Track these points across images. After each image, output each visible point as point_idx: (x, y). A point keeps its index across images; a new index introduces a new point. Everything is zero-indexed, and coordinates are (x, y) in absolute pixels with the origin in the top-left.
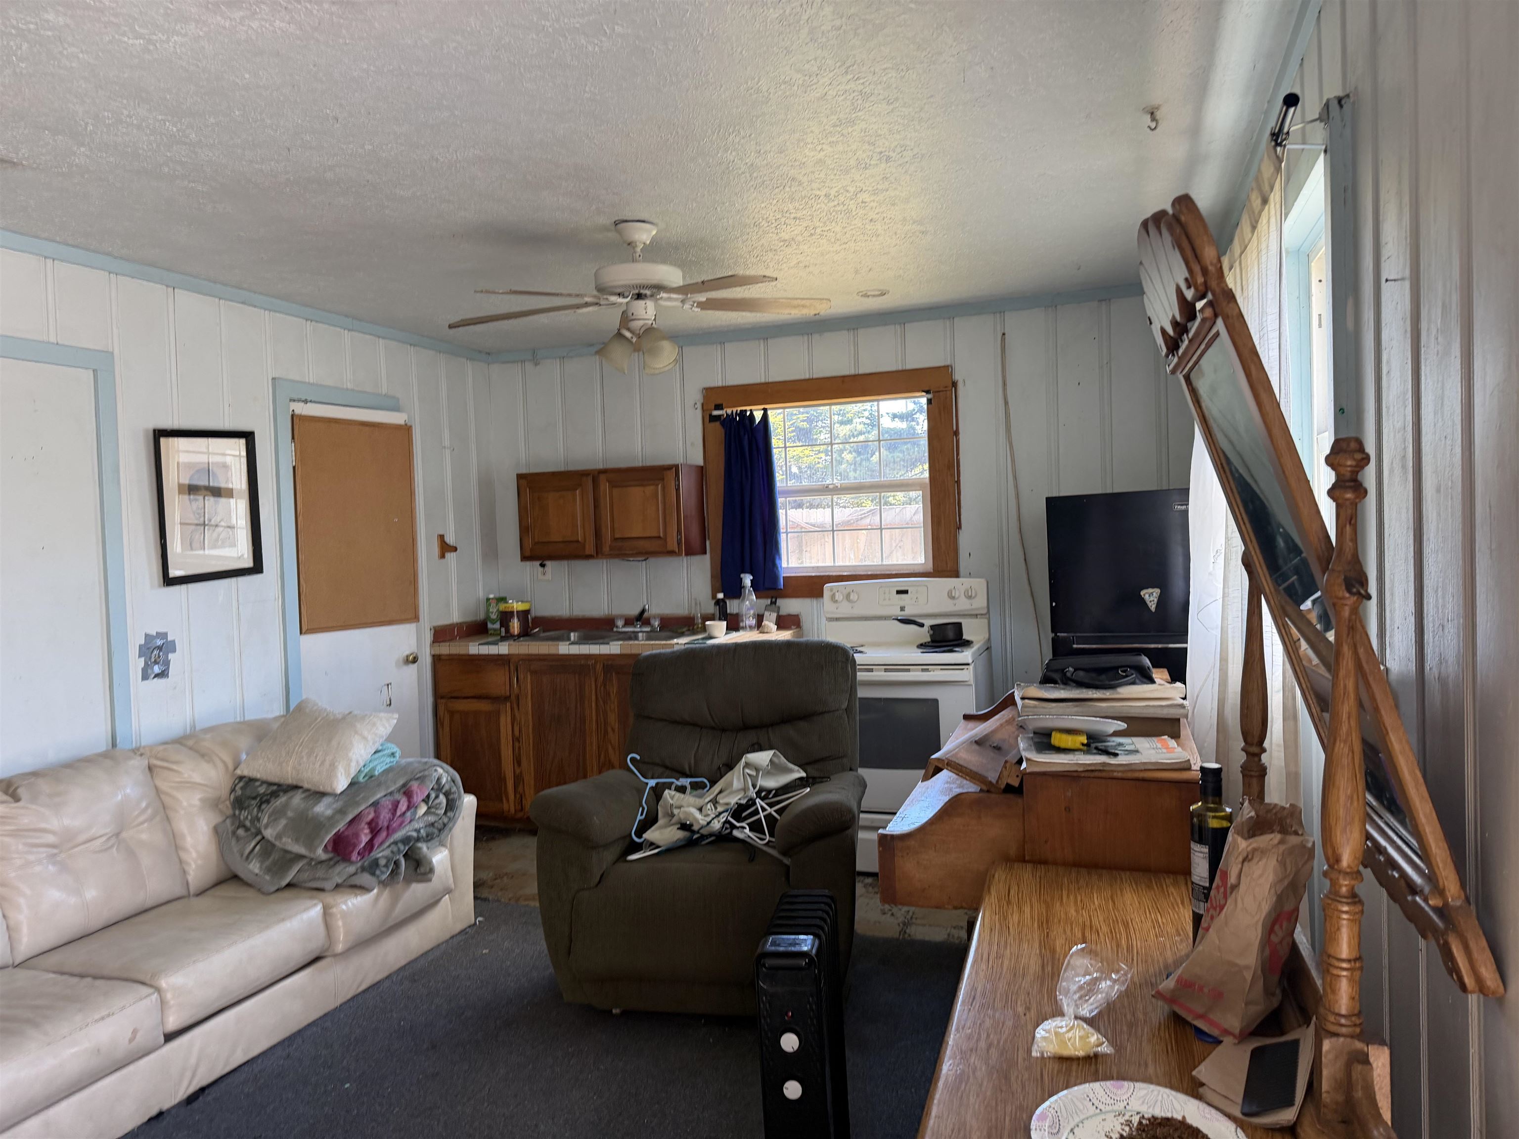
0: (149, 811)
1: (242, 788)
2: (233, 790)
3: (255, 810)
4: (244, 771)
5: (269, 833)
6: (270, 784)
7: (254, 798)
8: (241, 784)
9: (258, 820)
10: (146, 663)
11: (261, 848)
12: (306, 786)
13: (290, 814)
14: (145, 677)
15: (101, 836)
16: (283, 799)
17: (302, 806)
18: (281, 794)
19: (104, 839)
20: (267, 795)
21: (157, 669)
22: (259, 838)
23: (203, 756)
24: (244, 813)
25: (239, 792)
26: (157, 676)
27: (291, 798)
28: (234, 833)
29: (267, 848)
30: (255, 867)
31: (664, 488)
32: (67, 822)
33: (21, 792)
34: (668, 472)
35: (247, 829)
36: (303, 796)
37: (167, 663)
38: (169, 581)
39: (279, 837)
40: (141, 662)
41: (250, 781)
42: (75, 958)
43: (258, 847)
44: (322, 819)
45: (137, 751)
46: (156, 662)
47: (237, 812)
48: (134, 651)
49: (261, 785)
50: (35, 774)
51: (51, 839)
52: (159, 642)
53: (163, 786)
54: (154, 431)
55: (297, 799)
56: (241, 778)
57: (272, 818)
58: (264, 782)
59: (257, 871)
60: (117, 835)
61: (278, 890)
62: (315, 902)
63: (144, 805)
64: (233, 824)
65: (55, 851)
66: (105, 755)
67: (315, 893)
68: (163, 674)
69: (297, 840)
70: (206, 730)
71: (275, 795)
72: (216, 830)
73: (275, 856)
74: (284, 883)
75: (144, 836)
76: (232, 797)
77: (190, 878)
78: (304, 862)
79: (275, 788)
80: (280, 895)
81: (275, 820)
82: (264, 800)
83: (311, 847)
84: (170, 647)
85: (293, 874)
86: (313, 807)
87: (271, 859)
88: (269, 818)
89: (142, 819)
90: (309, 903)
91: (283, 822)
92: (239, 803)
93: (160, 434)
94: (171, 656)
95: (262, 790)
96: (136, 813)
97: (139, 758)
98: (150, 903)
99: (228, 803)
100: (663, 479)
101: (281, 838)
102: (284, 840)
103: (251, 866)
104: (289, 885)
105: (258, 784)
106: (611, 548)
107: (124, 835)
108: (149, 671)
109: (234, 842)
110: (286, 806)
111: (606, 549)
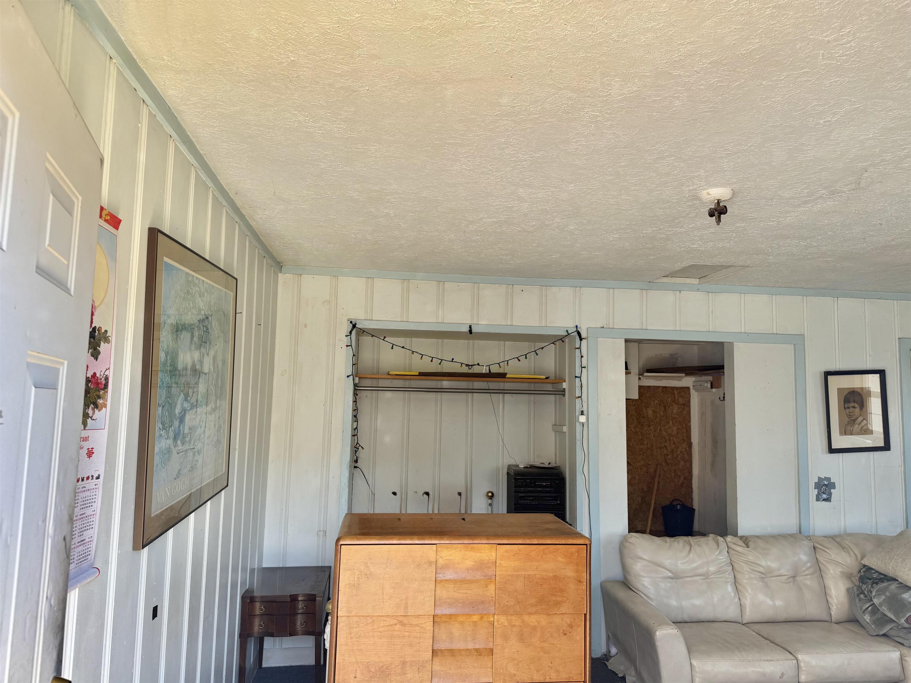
0: (811, 570)
1: (864, 572)
2: (860, 571)
3: (870, 586)
4: (866, 562)
5: (876, 601)
6: (881, 574)
7: (870, 579)
8: (864, 569)
9: (871, 592)
10: (818, 493)
11: (872, 609)
12: (900, 580)
13: (888, 594)
14: (818, 499)
15: (785, 575)
16: (885, 584)
17: (896, 591)
18: (885, 581)
19: (786, 577)
20: (877, 579)
21: (825, 496)
22: (871, 603)
23: (843, 548)
24: (864, 586)
25: (862, 574)
26: (824, 500)
27: (890, 585)
28: (858, 595)
29: (875, 610)
30: (867, 618)
32: (769, 563)
33: (750, 544)
35: (866, 596)
36: (898, 586)
37: (830, 494)
38: (832, 451)
39: (881, 605)
41: (869, 569)
43: (870, 608)
44: (906, 602)
45: (809, 538)
46: (824, 493)
47: (861, 584)
48: (812, 485)
49: (874, 573)
50: (758, 537)
51: (761, 570)
53: (821, 559)
54: (824, 372)
55: (893, 586)
56: (865, 566)
57: (878, 593)
58: (877, 572)
59: (868, 621)
60: (794, 577)
61: (877, 635)
62: (896, 649)
63: (809, 565)
64: (858, 590)
65: (764, 576)
66: (792, 535)
67: (898, 645)
68: (828, 500)
69: (890, 610)
70: (850, 535)
71: (882, 580)
72: (848, 590)
73: (878, 616)
74: (882, 633)
75: (808, 582)
76: (859, 575)
77: (832, 613)
78: (892, 625)
79: (883, 576)
80: (877, 638)
81: (879, 595)
82: (876, 582)
83: (899, 618)
84: (832, 486)
85: (887, 629)
86: (901, 594)
87: (876, 617)
88: (876, 592)
89: (807, 572)
90: (891, 648)
91: (883, 597)
92: (862, 579)
93: (827, 374)
95: (875, 576)
96: (804, 569)
97: (808, 541)
98: (808, 618)
99: (857, 578)
101: (882, 607)
102: (883, 608)
103: (865, 617)
104: (884, 635)
105: (873, 571)
107: (798, 578)
108: (820, 497)
109: (857, 601)
110: (886, 588)
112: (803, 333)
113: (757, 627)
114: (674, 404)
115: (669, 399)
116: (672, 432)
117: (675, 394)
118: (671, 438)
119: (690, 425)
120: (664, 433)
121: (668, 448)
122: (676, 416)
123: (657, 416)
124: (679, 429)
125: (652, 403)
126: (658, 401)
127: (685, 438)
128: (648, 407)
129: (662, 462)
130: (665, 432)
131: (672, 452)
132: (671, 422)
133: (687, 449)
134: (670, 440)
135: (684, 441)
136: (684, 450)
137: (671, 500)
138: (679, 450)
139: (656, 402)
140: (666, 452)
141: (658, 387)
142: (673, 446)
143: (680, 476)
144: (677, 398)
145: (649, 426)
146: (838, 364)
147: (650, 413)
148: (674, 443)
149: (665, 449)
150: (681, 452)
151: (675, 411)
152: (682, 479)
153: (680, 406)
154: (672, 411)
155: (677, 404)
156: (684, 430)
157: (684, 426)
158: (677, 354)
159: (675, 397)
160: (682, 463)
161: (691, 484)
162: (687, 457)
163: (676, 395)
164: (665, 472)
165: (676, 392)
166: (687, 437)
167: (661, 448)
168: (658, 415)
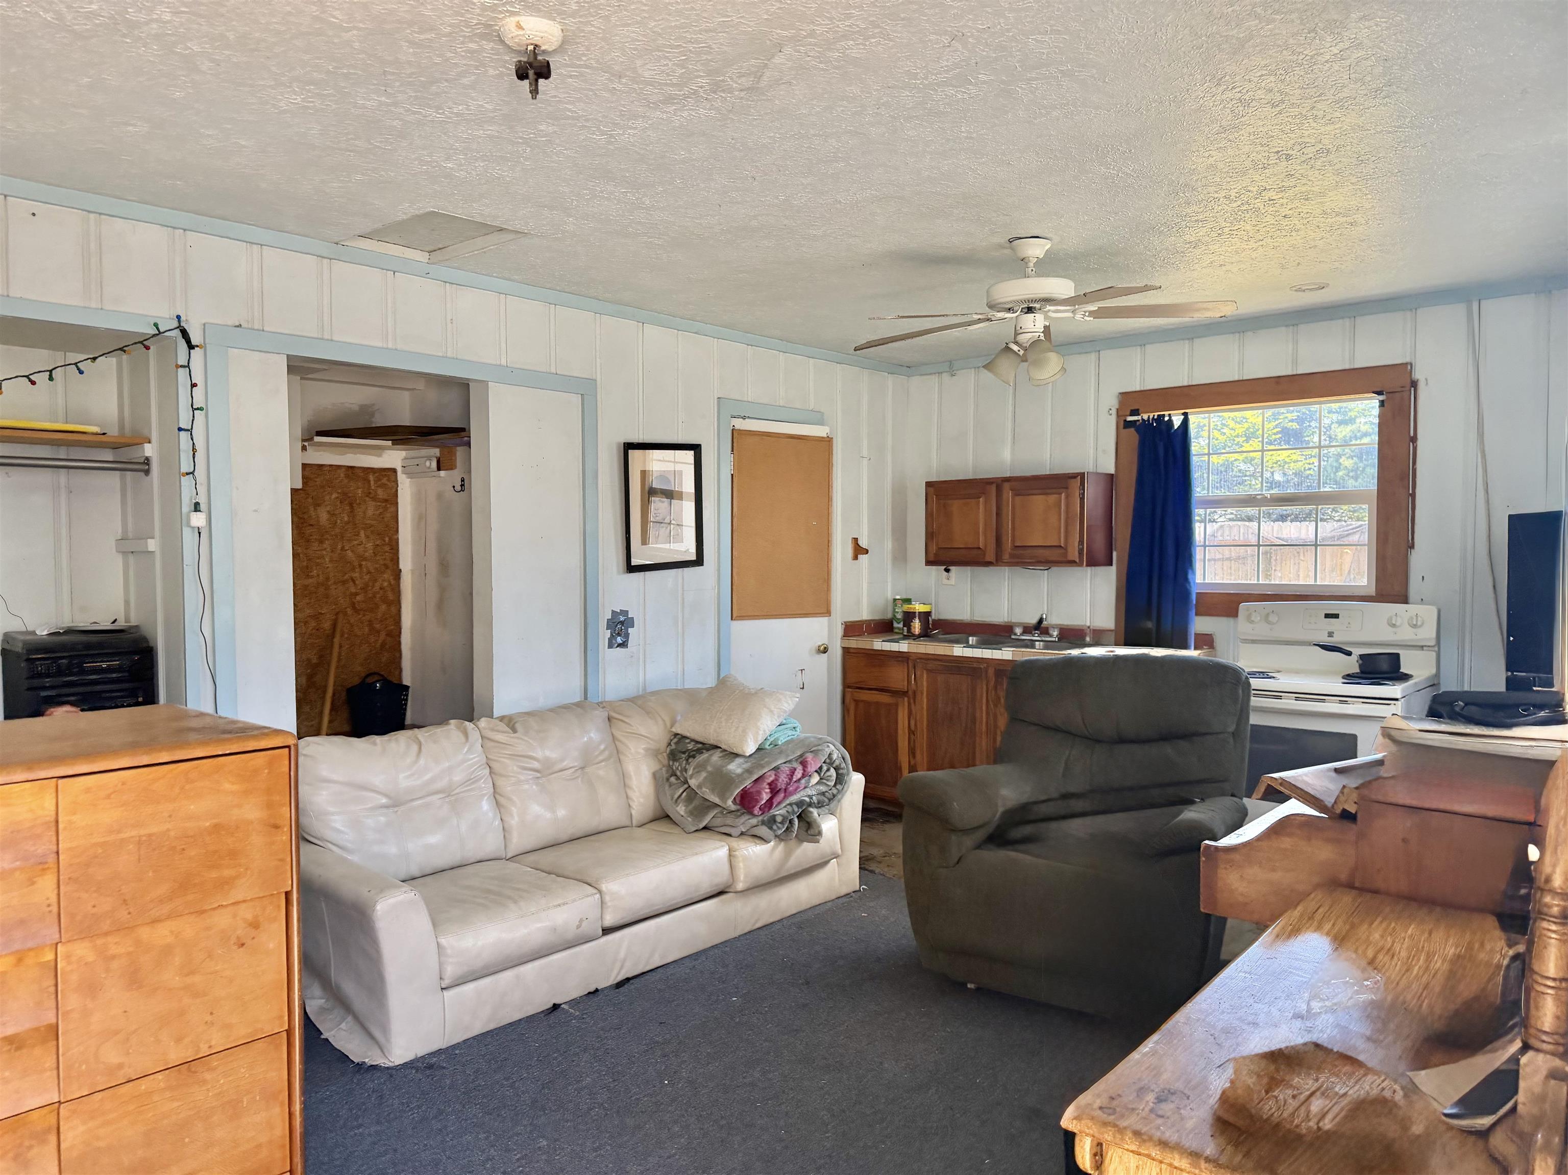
0: (607, 753)
1: (676, 743)
2: (669, 744)
3: (684, 762)
4: (678, 729)
5: (693, 782)
6: (697, 742)
7: (684, 753)
8: (676, 740)
9: (686, 770)
10: (612, 634)
11: (687, 794)
12: (723, 746)
13: (709, 769)
14: (610, 646)
15: (571, 768)
16: (705, 755)
17: (719, 763)
18: (704, 751)
19: (573, 770)
20: (694, 751)
21: (619, 640)
22: (686, 786)
23: (648, 713)
24: (677, 764)
25: (673, 747)
26: (619, 645)
27: (711, 755)
28: (668, 780)
29: (692, 794)
30: (681, 809)
31: (1067, 497)
32: (548, 753)
33: (518, 726)
34: (1073, 480)
35: (678, 778)
36: (721, 755)
37: (627, 636)
38: (631, 569)
39: (700, 786)
40: (608, 633)
41: (680, 738)
42: (548, 858)
43: (685, 794)
44: (734, 775)
45: (601, 705)
46: (619, 634)
47: (671, 763)
48: (603, 624)
49: (689, 743)
50: (528, 714)
51: (536, 765)
52: (622, 619)
53: (618, 734)
54: (623, 442)
55: (716, 757)
56: (676, 735)
57: (696, 770)
58: (693, 740)
59: (682, 813)
60: (582, 768)
61: (697, 830)
62: (723, 843)
63: (602, 747)
64: (667, 771)
65: (539, 775)
66: (578, 705)
67: (725, 837)
68: (623, 645)
69: (713, 791)
70: (653, 693)
71: (699, 751)
72: (655, 775)
73: (696, 802)
74: (701, 826)
75: (601, 773)
76: (668, 749)
77: (634, 812)
78: (719, 809)
79: (700, 746)
80: (696, 834)
81: (698, 772)
82: (692, 755)
83: (723, 797)
84: (629, 622)
85: (709, 819)
86: (726, 766)
87: (693, 805)
88: (694, 769)
89: (601, 758)
90: (718, 844)
91: (704, 774)
92: (673, 756)
93: (629, 446)
94: (630, 630)
95: (690, 746)
96: (596, 753)
97: (601, 710)
98: (601, 828)
99: (665, 754)
100: (1067, 488)
101: (701, 788)
102: (704, 789)
103: (678, 809)
104: (705, 828)
105: (687, 741)
106: (1012, 556)
107: (587, 770)
108: (614, 641)
109: (667, 787)
110: (707, 760)
111: (1006, 557)
112: (594, 377)
113: (531, 858)
114: (367, 499)
115: (360, 491)
116: (365, 552)
117: (369, 481)
118: (364, 563)
119: (398, 539)
120: (349, 553)
121: (357, 582)
122: (373, 522)
123: (336, 522)
124: (378, 545)
125: (327, 498)
126: (338, 493)
127: (388, 562)
128: (319, 505)
129: (346, 608)
130: (352, 551)
131: (365, 589)
132: (362, 534)
133: (393, 582)
134: (360, 566)
135: (386, 567)
136: (386, 584)
137: (363, 675)
138: (377, 585)
139: (334, 496)
140: (353, 590)
141: (339, 467)
142: (367, 577)
143: (378, 632)
144: (373, 488)
145: (321, 542)
146: (641, 432)
147: (324, 516)
148: (369, 572)
149: (351, 583)
150: (381, 589)
151: (370, 512)
152: (383, 635)
153: (379, 504)
154: (364, 513)
155: (374, 499)
156: (387, 548)
157: (387, 539)
158: (373, 405)
159: (370, 486)
160: (383, 607)
161: (399, 643)
162: (391, 596)
163: (372, 483)
164: (352, 626)
165: (371, 478)
166: (392, 560)
167: (344, 582)
168: (339, 521)
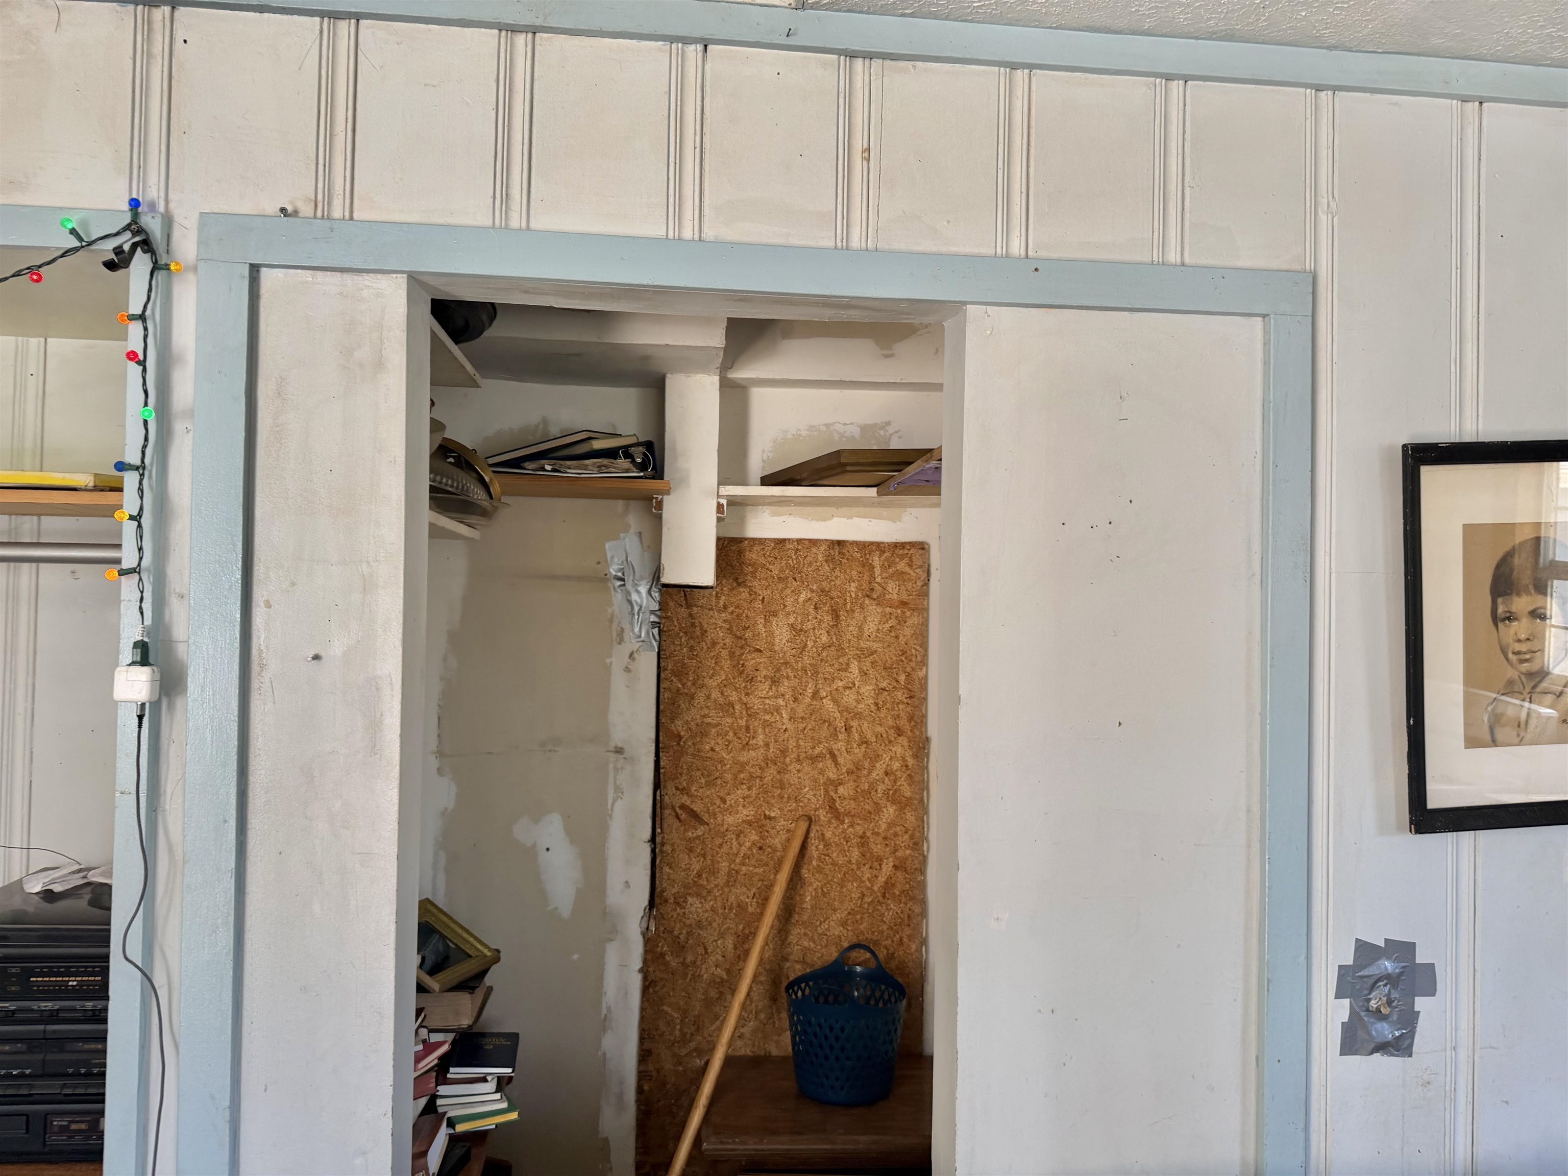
10: (1355, 1013)
14: (1351, 1047)
21: (1386, 1031)
26: (1383, 1047)
37: (1410, 1020)
38: (1426, 819)
40: (1342, 1010)
46: (1381, 1014)
48: (1325, 981)
52: (1393, 966)
54: (1404, 446)
68: (1398, 1046)
84: (1422, 979)
93: (1419, 456)
94: (1421, 1003)
108: (1362, 1034)
112: (1308, 266)
114: (867, 601)
115: (853, 587)
116: (858, 702)
117: (872, 568)
118: (854, 724)
119: (926, 677)
120: (828, 704)
121: (841, 760)
122: (875, 646)
123: (806, 645)
124: (884, 689)
125: (789, 601)
126: (812, 591)
127: (903, 723)
131: (855, 771)
133: (911, 762)
135: (899, 732)
136: (896, 765)
138: (880, 767)
139: (803, 597)
140: (832, 774)
141: (814, 542)
142: (859, 752)
143: (880, 860)
144: (878, 580)
145: (775, 682)
147: (781, 634)
148: (865, 742)
149: (829, 763)
150: (887, 774)
151: (871, 627)
152: (887, 868)
153: (888, 610)
154: (861, 628)
155: (879, 601)
156: (900, 695)
157: (902, 678)
158: (888, 423)
159: (872, 576)
160: (890, 811)
162: (907, 791)
163: (877, 571)
165: (876, 561)
166: (911, 718)
